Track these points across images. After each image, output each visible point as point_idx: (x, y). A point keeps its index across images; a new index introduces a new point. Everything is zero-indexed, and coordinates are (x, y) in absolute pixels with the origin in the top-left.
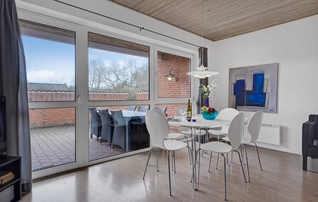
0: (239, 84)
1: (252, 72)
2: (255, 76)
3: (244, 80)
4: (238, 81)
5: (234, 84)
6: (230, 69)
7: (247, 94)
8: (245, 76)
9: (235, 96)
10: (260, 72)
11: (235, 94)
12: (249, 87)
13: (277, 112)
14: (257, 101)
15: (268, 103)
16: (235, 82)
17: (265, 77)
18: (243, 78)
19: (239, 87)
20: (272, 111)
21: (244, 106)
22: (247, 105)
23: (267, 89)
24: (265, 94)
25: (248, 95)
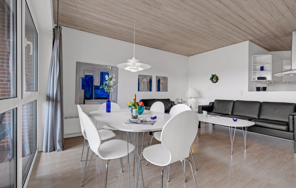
0: (87, 79)
1: (100, 69)
2: (102, 74)
3: (92, 76)
4: (86, 76)
5: (82, 79)
6: (77, 62)
7: (95, 88)
8: (93, 72)
9: (83, 90)
10: (106, 71)
11: (83, 88)
12: (97, 82)
14: (103, 95)
16: (83, 77)
18: (92, 74)
19: (87, 81)
20: (114, 102)
21: (93, 99)
22: (95, 99)
25: (96, 90)
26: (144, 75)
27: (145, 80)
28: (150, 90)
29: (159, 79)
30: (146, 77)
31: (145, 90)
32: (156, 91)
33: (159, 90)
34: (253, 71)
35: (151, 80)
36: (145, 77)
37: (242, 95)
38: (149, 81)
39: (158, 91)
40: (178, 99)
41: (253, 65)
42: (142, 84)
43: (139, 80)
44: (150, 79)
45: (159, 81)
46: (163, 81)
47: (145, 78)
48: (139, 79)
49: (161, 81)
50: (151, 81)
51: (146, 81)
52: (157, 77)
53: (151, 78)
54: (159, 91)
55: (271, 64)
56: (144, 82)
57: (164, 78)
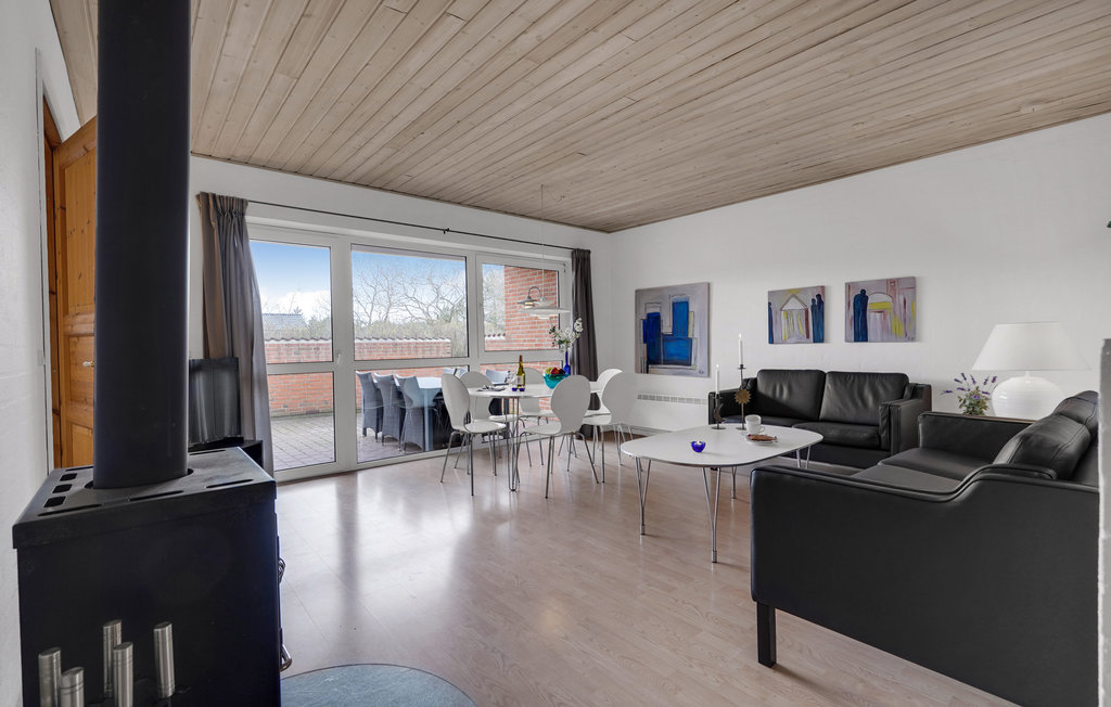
0: (651, 321)
1: (671, 297)
2: (676, 306)
3: (659, 314)
4: (649, 315)
5: (644, 321)
6: (636, 291)
7: (664, 340)
8: (660, 305)
9: (645, 345)
10: (682, 299)
11: (645, 341)
12: (667, 327)
13: (709, 375)
14: (677, 355)
15: (695, 359)
16: (645, 317)
17: (691, 309)
18: (657, 310)
19: (651, 326)
20: (701, 372)
21: (661, 364)
22: (664, 363)
23: (695, 331)
24: (690, 341)
25: (665, 343)
26: (790, 290)
27: (794, 305)
28: (819, 336)
29: (863, 292)
30: (799, 295)
31: (794, 339)
32: (847, 341)
33: (860, 333)
35: (821, 302)
36: (794, 294)
38: (813, 306)
39: (857, 340)
40: (969, 380)
42: (784, 321)
43: (770, 309)
44: (813, 300)
45: (859, 304)
46: (885, 298)
47: (793, 299)
48: (770, 304)
50: (818, 307)
51: (799, 306)
52: (849, 286)
53: (819, 296)
54: (864, 340)
56: (789, 314)
57: (892, 285)
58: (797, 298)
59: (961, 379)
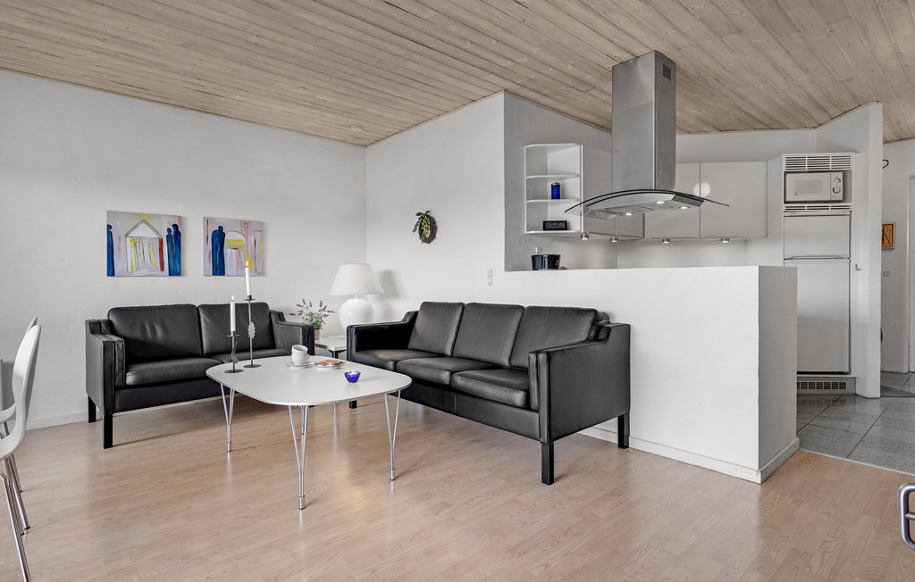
26: (139, 215)
27: (143, 231)
28: (175, 271)
29: (220, 228)
30: (152, 222)
31: (144, 272)
32: (205, 275)
33: (219, 268)
34: (527, 199)
35: (178, 234)
36: (145, 219)
37: (490, 284)
38: (169, 237)
39: (215, 273)
40: (308, 304)
41: (526, 178)
42: (130, 249)
43: (110, 234)
44: (169, 230)
45: (218, 239)
46: (239, 237)
47: (143, 225)
48: (109, 227)
49: (230, 237)
50: (175, 237)
51: (151, 234)
52: (207, 221)
53: (175, 226)
54: (222, 273)
55: (579, 176)
56: (137, 242)
57: (245, 225)
58: (147, 224)
59: (302, 304)
